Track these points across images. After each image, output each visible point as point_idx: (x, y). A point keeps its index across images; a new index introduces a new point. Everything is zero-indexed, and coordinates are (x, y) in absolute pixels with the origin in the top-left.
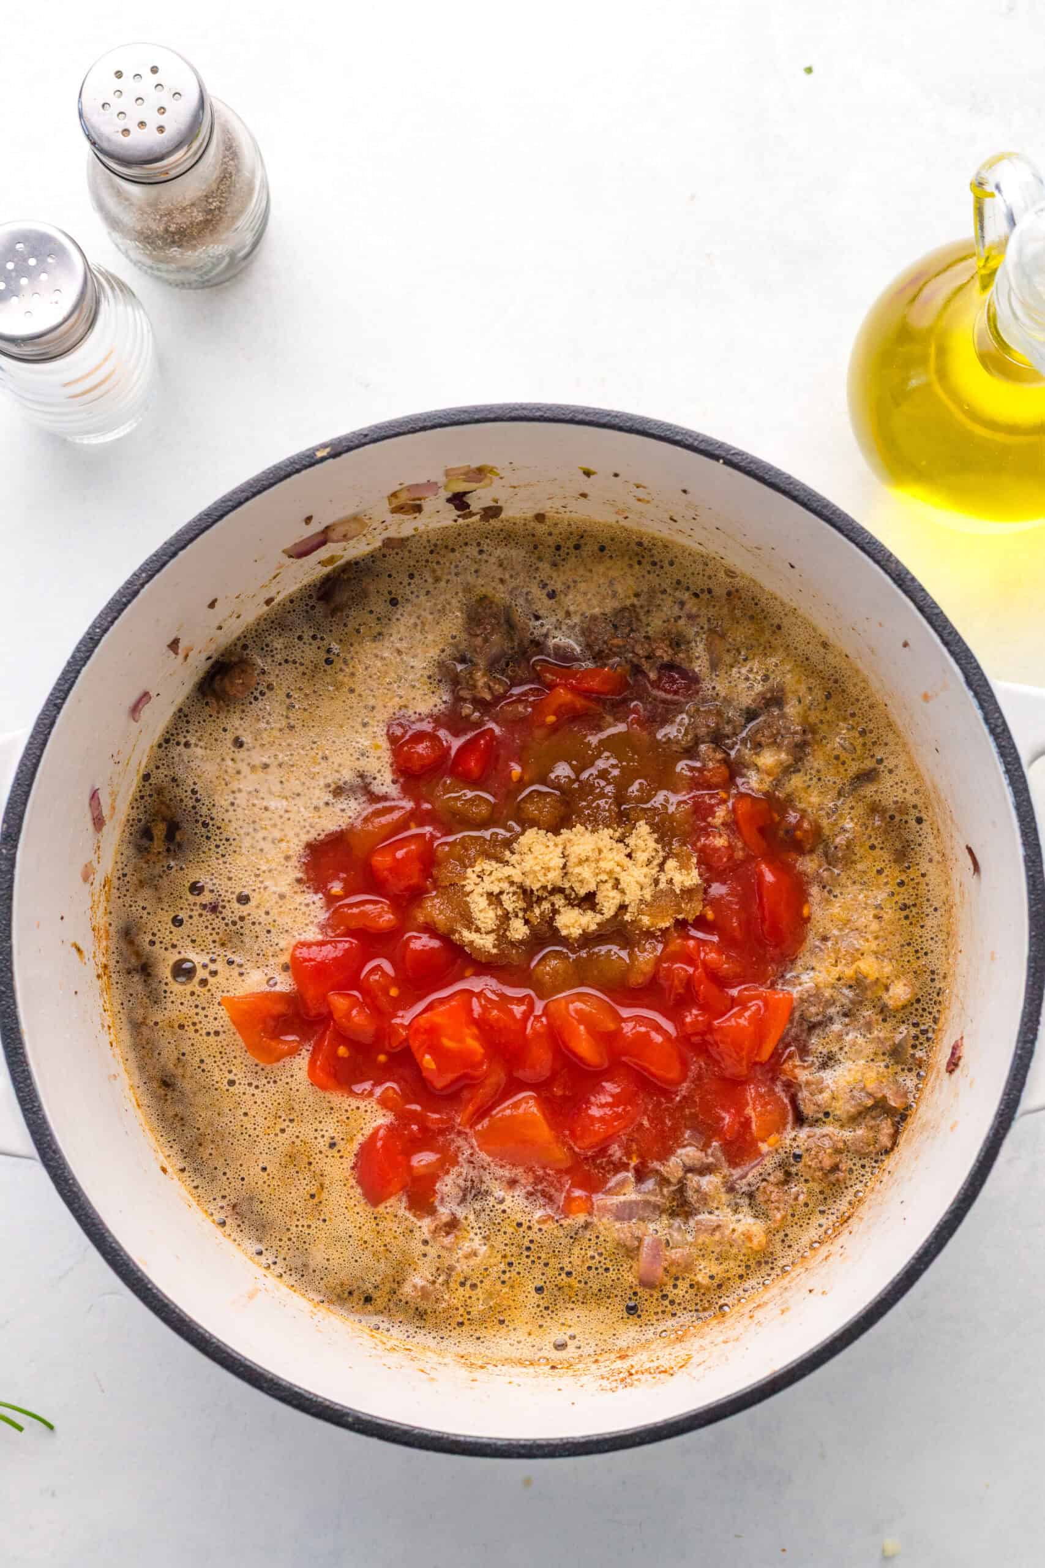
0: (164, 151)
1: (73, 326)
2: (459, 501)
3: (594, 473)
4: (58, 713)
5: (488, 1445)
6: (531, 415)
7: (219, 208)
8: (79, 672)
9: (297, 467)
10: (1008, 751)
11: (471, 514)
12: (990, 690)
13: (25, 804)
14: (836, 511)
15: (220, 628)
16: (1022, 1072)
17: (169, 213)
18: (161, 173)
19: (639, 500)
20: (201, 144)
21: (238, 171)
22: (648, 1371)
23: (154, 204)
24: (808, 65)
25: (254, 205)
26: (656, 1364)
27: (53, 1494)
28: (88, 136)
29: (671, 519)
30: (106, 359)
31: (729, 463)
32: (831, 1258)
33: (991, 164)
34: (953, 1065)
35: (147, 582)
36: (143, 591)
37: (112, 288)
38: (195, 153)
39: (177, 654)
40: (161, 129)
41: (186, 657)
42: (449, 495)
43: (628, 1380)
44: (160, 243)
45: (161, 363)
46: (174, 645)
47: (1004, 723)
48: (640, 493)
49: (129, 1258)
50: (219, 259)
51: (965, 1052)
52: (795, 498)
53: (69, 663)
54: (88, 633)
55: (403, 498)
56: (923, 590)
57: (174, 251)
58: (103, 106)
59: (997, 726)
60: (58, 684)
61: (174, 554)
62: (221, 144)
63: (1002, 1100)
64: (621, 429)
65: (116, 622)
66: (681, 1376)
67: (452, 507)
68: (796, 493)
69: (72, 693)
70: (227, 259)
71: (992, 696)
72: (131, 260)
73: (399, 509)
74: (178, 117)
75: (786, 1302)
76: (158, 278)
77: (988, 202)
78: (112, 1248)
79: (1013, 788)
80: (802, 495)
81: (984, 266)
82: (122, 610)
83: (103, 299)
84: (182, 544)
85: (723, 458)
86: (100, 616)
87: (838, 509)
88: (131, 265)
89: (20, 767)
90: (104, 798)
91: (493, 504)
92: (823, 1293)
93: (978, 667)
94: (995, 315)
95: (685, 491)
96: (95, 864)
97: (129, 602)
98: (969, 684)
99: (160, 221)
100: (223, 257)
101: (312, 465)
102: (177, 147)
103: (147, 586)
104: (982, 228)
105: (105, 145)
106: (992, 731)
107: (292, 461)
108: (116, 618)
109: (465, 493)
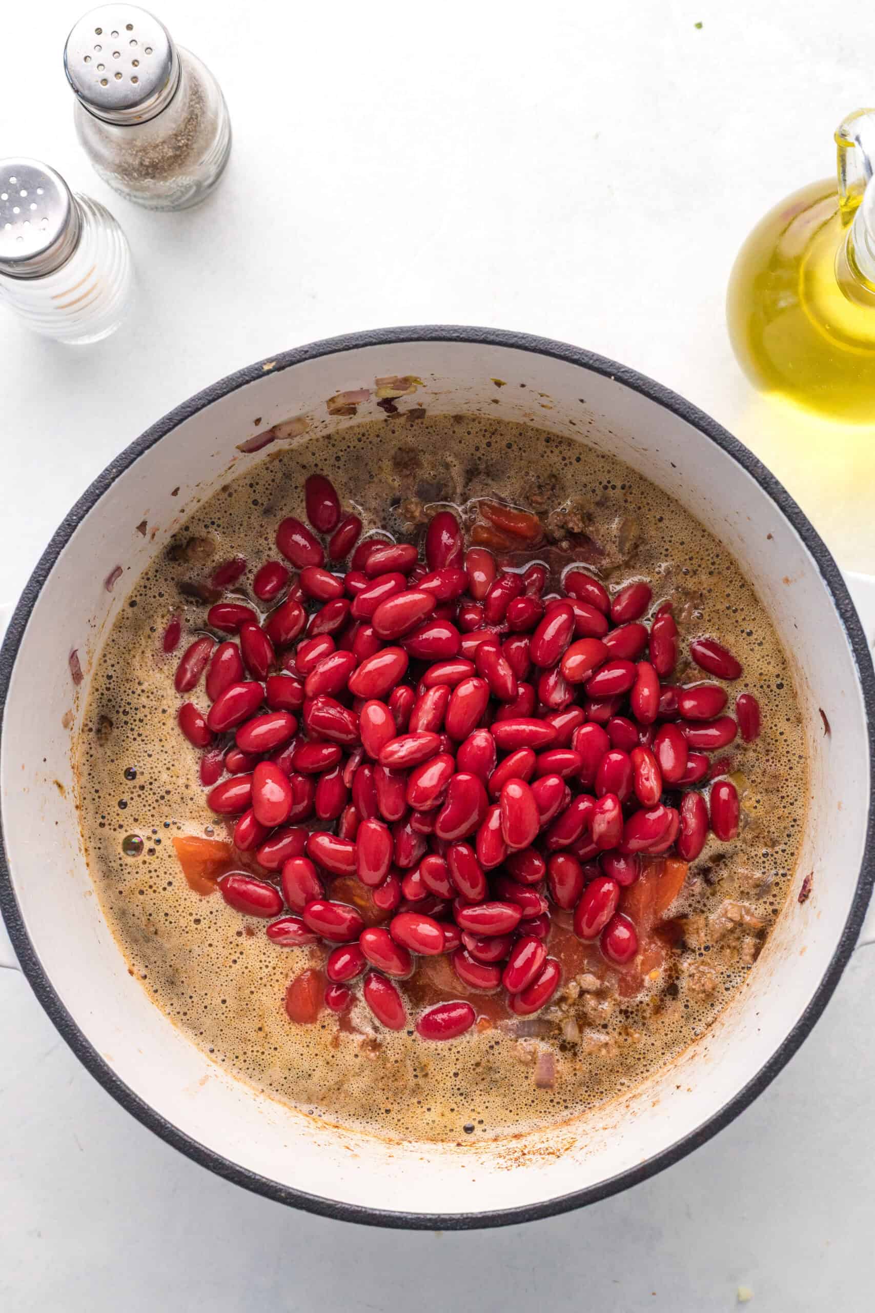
0: (137, 98)
1: (57, 250)
2: (388, 404)
3: (504, 384)
4: (41, 588)
5: (399, 1218)
6: (448, 335)
7: (187, 145)
8: (58, 553)
9: (247, 378)
10: (855, 632)
11: (400, 415)
12: (841, 579)
13: (11, 666)
14: (711, 422)
15: (183, 511)
16: (861, 909)
17: (144, 150)
18: (135, 117)
19: (543, 406)
20: (170, 92)
21: (203, 113)
22: (539, 1152)
23: (130, 143)
24: (698, 21)
25: (218, 142)
26: (546, 1145)
27: (39, 1235)
28: (72, 85)
29: (571, 422)
30: (89, 275)
31: (619, 379)
32: (696, 1058)
33: (851, 119)
34: (804, 896)
35: (117, 476)
36: (113, 484)
37: (94, 214)
38: (165, 99)
39: (144, 534)
40: (135, 79)
41: (153, 535)
42: (380, 400)
43: (521, 1160)
44: (135, 174)
45: (138, 275)
46: (142, 527)
47: (853, 609)
48: (544, 401)
49: (97, 1055)
50: (188, 188)
51: (814, 886)
52: (675, 411)
53: (50, 546)
54: (66, 520)
55: (340, 402)
56: (785, 492)
57: (148, 182)
58: (85, 58)
59: (847, 611)
60: (40, 563)
61: (141, 453)
62: (188, 89)
63: (844, 933)
64: (526, 349)
65: (91, 511)
66: (566, 1159)
67: (382, 409)
68: (677, 406)
69: (53, 571)
70: (194, 188)
71: (843, 585)
72: (112, 187)
73: (337, 411)
74: (149, 69)
75: (656, 1095)
76: (135, 203)
77: (849, 150)
78: (83, 1046)
79: (860, 665)
80: (682, 409)
81: (846, 205)
82: (96, 500)
83: (85, 224)
84: (147, 444)
85: (614, 375)
86: (76, 505)
87: (713, 421)
88: (113, 191)
89: (7, 634)
90: (82, 656)
91: (418, 407)
92: (689, 1090)
93: (832, 559)
94: (853, 249)
95: (582, 401)
96: (74, 712)
97: (102, 493)
98: (824, 573)
99: (136, 155)
100: (191, 187)
101: (259, 377)
102: (149, 95)
103: (117, 480)
104: (844, 172)
105: (86, 93)
106: (842, 615)
107: (242, 373)
108: (90, 507)
109: (393, 399)
